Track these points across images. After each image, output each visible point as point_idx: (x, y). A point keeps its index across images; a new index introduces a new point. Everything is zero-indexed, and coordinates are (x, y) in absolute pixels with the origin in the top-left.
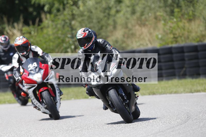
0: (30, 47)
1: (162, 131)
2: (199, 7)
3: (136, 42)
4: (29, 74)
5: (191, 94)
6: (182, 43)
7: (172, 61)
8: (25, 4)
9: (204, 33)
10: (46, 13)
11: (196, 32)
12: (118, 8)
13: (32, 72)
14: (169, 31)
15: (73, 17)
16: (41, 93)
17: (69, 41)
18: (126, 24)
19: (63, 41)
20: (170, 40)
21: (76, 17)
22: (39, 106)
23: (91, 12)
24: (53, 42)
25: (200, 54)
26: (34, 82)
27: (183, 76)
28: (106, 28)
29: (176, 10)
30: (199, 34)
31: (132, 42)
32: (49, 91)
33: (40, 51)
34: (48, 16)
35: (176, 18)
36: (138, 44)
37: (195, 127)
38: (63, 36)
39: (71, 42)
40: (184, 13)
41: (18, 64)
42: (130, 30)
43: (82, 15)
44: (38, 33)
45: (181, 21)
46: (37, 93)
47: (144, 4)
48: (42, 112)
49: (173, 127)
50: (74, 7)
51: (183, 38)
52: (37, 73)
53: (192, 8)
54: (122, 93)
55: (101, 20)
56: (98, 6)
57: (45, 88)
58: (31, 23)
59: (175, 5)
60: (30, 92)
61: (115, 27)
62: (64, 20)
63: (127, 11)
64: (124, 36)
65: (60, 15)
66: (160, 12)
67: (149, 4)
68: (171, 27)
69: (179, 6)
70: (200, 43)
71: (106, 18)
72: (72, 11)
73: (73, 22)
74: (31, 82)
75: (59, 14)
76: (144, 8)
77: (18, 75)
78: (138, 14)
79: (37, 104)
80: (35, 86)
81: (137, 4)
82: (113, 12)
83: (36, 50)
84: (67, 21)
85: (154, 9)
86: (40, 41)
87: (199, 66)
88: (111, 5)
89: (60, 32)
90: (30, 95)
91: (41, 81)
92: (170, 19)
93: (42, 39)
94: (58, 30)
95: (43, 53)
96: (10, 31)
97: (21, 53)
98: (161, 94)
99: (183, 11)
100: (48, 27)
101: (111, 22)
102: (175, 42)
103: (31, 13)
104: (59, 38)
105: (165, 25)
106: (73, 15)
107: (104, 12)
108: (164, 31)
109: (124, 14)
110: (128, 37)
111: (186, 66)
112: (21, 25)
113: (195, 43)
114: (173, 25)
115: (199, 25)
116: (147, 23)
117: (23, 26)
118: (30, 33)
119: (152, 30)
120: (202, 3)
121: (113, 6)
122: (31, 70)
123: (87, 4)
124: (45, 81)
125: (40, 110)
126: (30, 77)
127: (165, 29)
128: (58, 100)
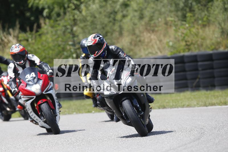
0: (27, 55)
1: (173, 149)
2: (214, 11)
3: (144, 49)
4: (27, 85)
5: (205, 108)
6: (195, 51)
7: (184, 71)
8: (22, 8)
9: (219, 40)
10: (45, 18)
11: (211, 40)
12: (125, 12)
13: (30, 83)
14: (180, 38)
15: (75, 22)
16: (39, 106)
17: (70, 49)
18: (134, 30)
19: (64, 49)
20: (182, 48)
21: (78, 22)
22: (37, 119)
23: (95, 17)
24: (53, 50)
25: (215, 63)
26: (33, 94)
27: (197, 87)
28: (112, 34)
29: (189, 15)
30: (213, 41)
31: (140, 50)
32: (49, 103)
33: (37, 60)
34: (47, 21)
35: (189, 23)
36: (147, 52)
37: (209, 144)
38: (63, 43)
39: (72, 50)
40: (198, 18)
41: (14, 74)
42: (138, 36)
43: (84, 20)
44: (36, 40)
45: (194, 27)
46: (36, 105)
47: (153, 8)
48: (40, 126)
49: (186, 144)
50: (76, 12)
51: (196, 46)
52: (36, 83)
53: (206, 12)
54: (137, 104)
55: (106, 25)
56: (102, 10)
57: (44, 101)
58: (28, 29)
59: (188, 10)
60: (28, 105)
61: (121, 34)
62: (65, 26)
63: (134, 16)
64: (131, 43)
65: (60, 20)
66: (171, 17)
67: (159, 8)
68: (183, 33)
69: (191, 10)
70: (215, 51)
71: (111, 24)
72: (74, 16)
73: (75, 29)
74: (29, 94)
75: (58, 19)
76: (154, 13)
77: (14, 86)
78: (146, 19)
79: (35, 117)
80: (33, 98)
81: (146, 8)
82: (119, 16)
83: (33, 59)
84: (69, 27)
85: (164, 13)
86: (39, 48)
87: (214, 77)
88: (116, 10)
89: (60, 39)
90: (27, 108)
91: (40, 93)
92: (182, 24)
93: (40, 46)
94: (58, 37)
95: (40, 62)
96: (5, 38)
97: (18, 62)
98: (172, 107)
99: (197, 16)
100: (47, 33)
101: (116, 27)
102: (187, 50)
103: (28, 19)
104: (59, 46)
105: (176, 31)
106: (74, 20)
107: (109, 17)
108: (176, 38)
109: (131, 19)
110: (135, 45)
111: (199, 76)
112: (17, 31)
113: (210, 52)
114: (185, 32)
115: (214, 31)
116: (156, 29)
117: (19, 33)
118: (27, 40)
119: (162, 37)
120: (217, 7)
121: (118, 10)
122: (28, 81)
123: (90, 8)
124: (44, 93)
125: (38, 124)
126: (28, 88)
127: (177, 36)
128: (58, 113)
